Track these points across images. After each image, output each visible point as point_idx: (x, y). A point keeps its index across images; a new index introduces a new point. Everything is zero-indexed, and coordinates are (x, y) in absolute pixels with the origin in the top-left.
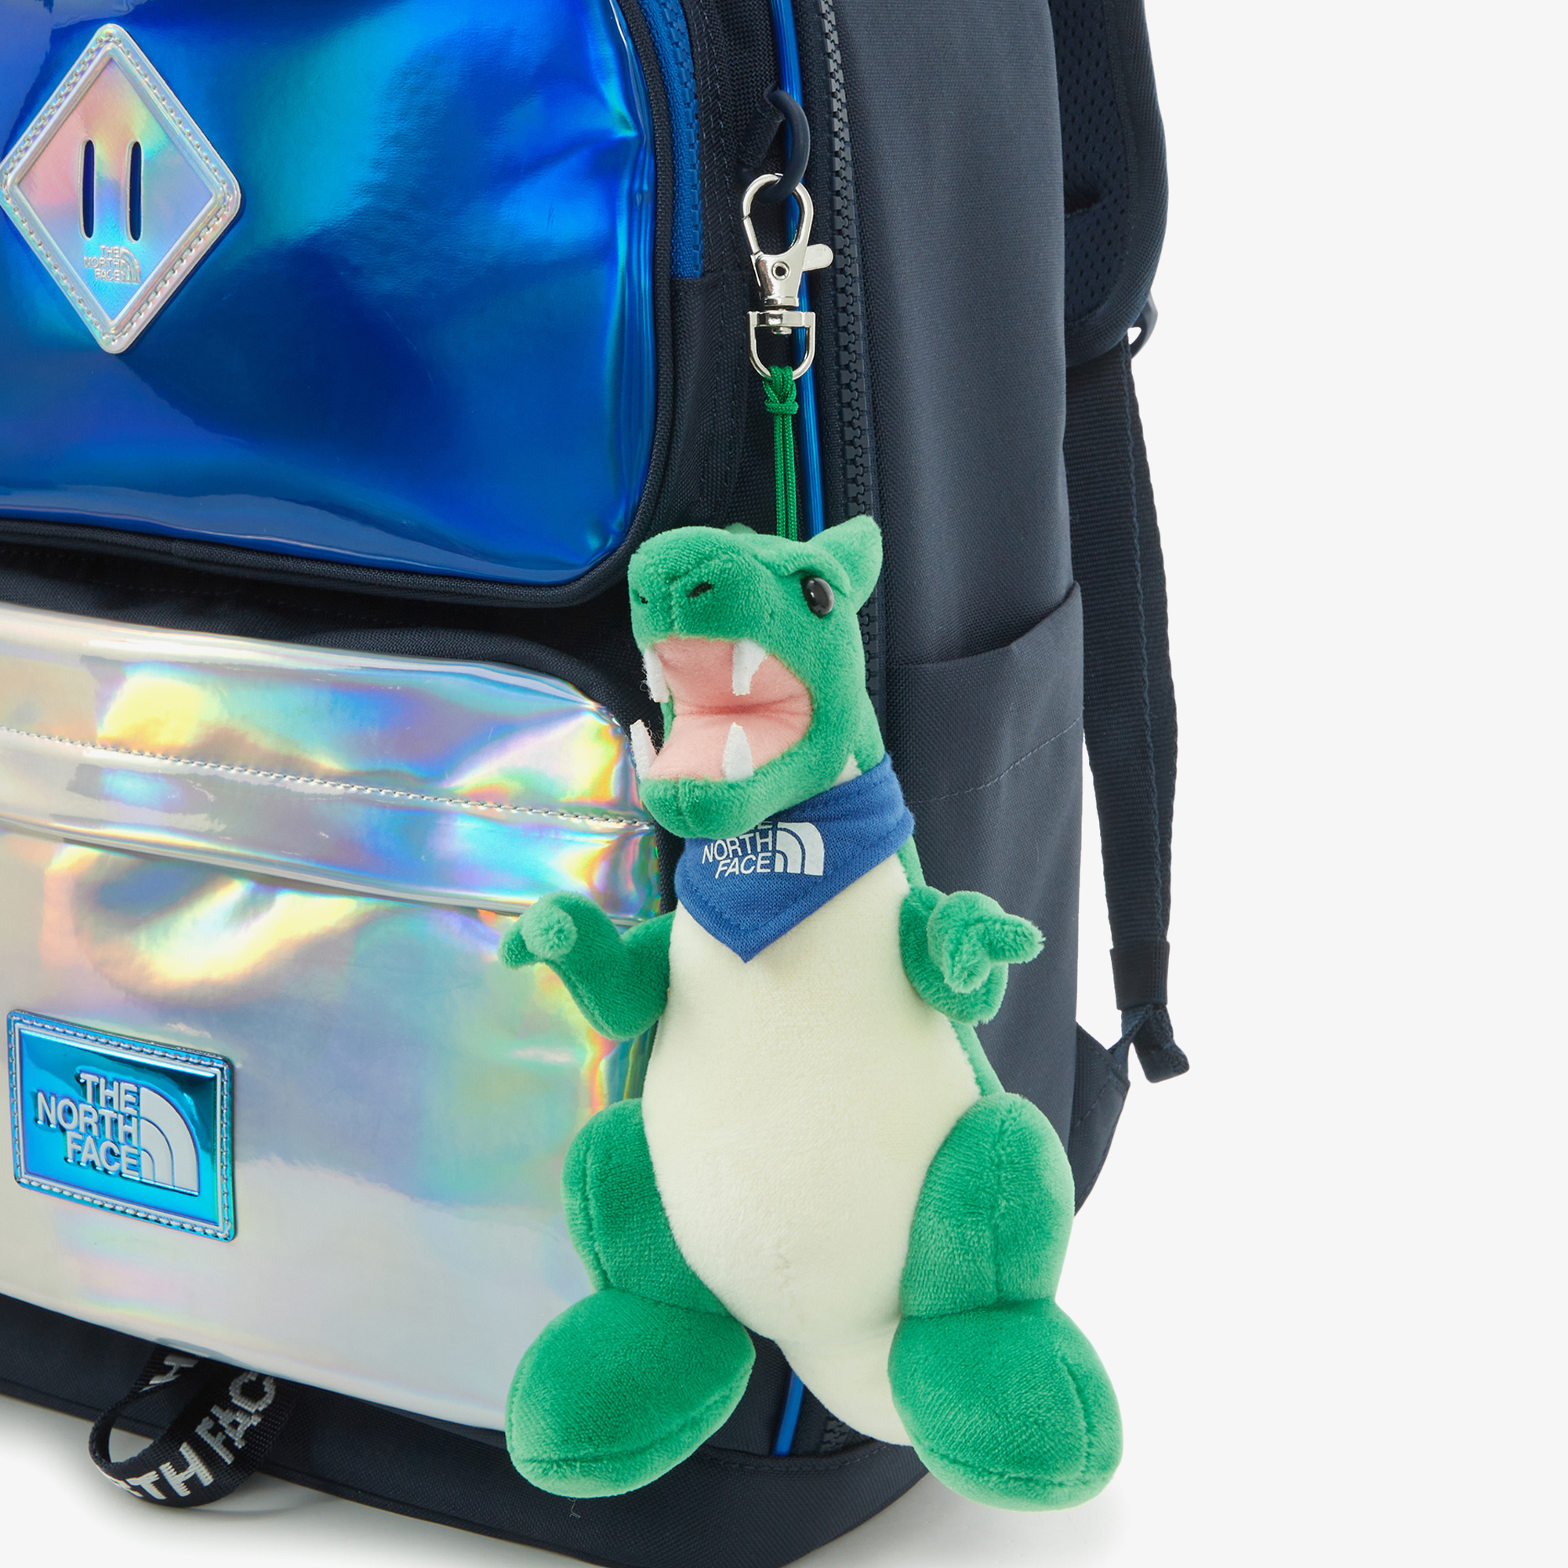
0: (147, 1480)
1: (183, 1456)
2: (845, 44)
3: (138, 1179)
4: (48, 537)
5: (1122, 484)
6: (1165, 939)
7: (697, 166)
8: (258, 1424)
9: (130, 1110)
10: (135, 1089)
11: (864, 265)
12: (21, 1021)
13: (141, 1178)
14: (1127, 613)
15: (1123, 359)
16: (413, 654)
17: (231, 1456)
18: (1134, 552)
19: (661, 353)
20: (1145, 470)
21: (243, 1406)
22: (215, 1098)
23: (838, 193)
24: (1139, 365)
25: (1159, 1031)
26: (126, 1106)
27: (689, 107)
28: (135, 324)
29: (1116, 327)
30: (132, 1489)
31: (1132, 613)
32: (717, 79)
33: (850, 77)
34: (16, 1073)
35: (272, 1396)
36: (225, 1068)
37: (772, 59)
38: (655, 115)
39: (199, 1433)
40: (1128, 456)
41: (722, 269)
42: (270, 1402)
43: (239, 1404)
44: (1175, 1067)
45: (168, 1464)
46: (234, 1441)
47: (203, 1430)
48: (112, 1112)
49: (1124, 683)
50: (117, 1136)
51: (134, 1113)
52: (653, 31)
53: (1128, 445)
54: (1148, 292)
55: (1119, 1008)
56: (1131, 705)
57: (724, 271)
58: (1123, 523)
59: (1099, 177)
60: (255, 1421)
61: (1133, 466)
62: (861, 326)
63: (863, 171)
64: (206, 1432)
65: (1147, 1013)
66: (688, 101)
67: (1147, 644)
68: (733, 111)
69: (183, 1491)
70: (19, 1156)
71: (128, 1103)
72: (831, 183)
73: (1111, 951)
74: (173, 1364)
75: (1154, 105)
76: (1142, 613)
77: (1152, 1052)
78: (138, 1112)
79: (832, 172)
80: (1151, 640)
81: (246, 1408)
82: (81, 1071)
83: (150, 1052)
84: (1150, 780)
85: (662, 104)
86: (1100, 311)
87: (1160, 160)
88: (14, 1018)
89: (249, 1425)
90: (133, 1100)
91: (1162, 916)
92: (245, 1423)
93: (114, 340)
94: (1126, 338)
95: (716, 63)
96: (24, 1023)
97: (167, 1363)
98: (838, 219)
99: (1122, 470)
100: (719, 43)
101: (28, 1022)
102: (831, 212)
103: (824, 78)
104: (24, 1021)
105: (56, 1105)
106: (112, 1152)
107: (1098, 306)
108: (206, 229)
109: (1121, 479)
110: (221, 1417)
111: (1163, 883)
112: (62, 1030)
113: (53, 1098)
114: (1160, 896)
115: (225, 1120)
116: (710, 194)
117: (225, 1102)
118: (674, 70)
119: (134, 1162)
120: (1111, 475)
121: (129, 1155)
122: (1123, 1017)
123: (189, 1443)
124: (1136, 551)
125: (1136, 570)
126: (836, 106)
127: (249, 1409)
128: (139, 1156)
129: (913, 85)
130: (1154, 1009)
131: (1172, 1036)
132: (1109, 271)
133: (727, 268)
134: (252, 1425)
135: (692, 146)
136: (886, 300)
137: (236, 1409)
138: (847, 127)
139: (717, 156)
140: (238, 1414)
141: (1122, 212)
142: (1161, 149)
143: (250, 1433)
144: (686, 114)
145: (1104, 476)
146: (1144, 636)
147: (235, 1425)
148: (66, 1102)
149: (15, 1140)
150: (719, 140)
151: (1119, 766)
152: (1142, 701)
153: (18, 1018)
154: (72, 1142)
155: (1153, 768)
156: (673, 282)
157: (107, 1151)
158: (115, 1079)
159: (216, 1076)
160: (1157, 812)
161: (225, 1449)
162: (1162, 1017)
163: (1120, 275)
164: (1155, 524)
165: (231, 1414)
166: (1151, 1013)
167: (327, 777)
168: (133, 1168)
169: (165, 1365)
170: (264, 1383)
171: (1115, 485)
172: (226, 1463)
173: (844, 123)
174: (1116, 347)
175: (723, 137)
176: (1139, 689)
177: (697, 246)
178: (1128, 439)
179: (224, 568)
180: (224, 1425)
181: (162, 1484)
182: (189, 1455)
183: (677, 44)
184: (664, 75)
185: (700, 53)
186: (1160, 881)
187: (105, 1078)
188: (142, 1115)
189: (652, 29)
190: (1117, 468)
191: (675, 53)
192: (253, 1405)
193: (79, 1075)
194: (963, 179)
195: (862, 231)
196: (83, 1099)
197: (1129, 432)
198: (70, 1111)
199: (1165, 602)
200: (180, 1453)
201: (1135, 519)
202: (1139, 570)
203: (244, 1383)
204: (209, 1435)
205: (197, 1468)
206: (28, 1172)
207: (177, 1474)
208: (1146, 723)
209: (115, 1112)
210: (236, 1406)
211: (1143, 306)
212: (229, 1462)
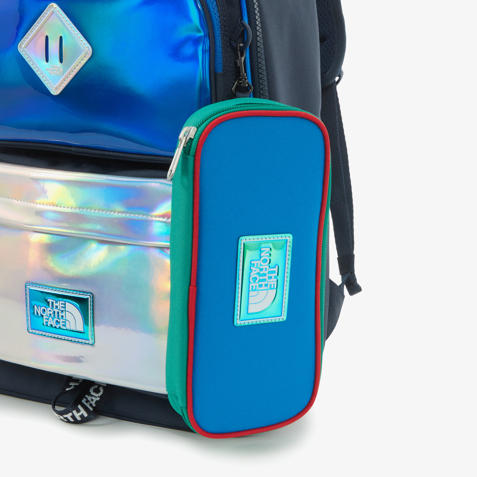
0: (69, 416)
1: (79, 408)
2: (259, 5)
3: (65, 329)
4: (33, 146)
5: (334, 122)
6: (353, 253)
7: (221, 42)
8: (99, 400)
9: (63, 309)
10: (64, 303)
11: (266, 66)
12: (29, 285)
13: (66, 328)
14: (337, 160)
15: (334, 86)
16: (143, 177)
17: (92, 408)
18: (337, 142)
19: (212, 93)
20: (341, 118)
21: (94, 395)
22: (88, 304)
23: (259, 47)
24: (339, 88)
25: (353, 280)
26: (62, 308)
27: (218, 26)
28: (61, 87)
29: (333, 78)
30: (64, 419)
31: (338, 159)
32: (224, 16)
33: (261, 14)
34: (28, 300)
35: (102, 392)
36: (91, 296)
37: (240, 10)
38: (209, 28)
39: (83, 402)
40: (336, 114)
41: (227, 69)
42: (102, 393)
43: (93, 394)
44: (358, 290)
45: (75, 411)
46: (92, 404)
47: (84, 401)
48: (57, 310)
49: (337, 180)
50: (59, 317)
51: (64, 310)
52: (208, 6)
53: (336, 111)
54: (341, 68)
55: (340, 275)
56: (340, 186)
57: (228, 69)
58: (334, 133)
59: (326, 34)
60: (98, 399)
61: (337, 117)
62: (266, 83)
63: (265, 40)
64: (85, 402)
65: (349, 275)
66: (218, 24)
67: (343, 168)
68: (229, 25)
69: (79, 419)
70: (29, 325)
71: (62, 307)
72: (257, 44)
73: (338, 258)
74: (72, 384)
75: (341, 13)
76: (341, 159)
77: (351, 286)
78: (65, 309)
79: (257, 41)
80: (344, 167)
81: (95, 395)
82: (48, 299)
83: (69, 292)
84: (346, 208)
85: (211, 26)
86: (328, 73)
87: (344, 29)
88: (27, 284)
89: (96, 400)
90: (64, 306)
91: (352, 247)
92: (95, 400)
93: (55, 91)
94: (335, 80)
95: (224, 12)
96: (30, 286)
97: (70, 384)
98: (259, 54)
99: (334, 118)
100: (224, 6)
101: (31, 285)
102: (257, 52)
103: (254, 15)
104: (30, 285)
105: (40, 309)
106: (57, 321)
107: (327, 71)
108: (82, 60)
109: (334, 121)
110: (88, 398)
111: (352, 237)
112: (42, 287)
113: (39, 307)
114: (351, 241)
115: (91, 310)
116: (224, 48)
117: (91, 305)
118: (214, 16)
119: (64, 324)
120: (331, 120)
121: (63, 322)
122: (342, 277)
123: (80, 405)
124: (338, 141)
125: (338, 147)
126: (257, 23)
127: (96, 396)
128: (66, 322)
129: (278, 15)
130: (351, 274)
131: (357, 281)
132: (330, 61)
133: (229, 68)
134: (97, 400)
135: (219, 36)
136: (273, 75)
137: (92, 396)
138: (261, 28)
139: (225, 37)
140: (93, 397)
141: (333, 44)
142: (344, 26)
143: (97, 402)
144: (217, 28)
145: (328, 120)
146: (342, 166)
147: (92, 400)
148: (43, 308)
149: (27, 320)
150: (226, 33)
151: (337, 204)
152: (343, 185)
153: (28, 284)
154: (45, 319)
155: (347, 204)
156: (215, 74)
157: (56, 321)
158: (58, 300)
159: (88, 298)
160: (349, 217)
161: (90, 407)
162: (353, 276)
163: (333, 63)
164: (344, 134)
165: (91, 397)
166: (350, 275)
167: (119, 212)
168: (64, 325)
169: (70, 385)
170: (100, 388)
171: (332, 123)
172: (91, 410)
173: (260, 27)
174: (332, 83)
175: (226, 32)
176: (342, 182)
177: (221, 63)
178: (336, 109)
179: (87, 154)
180: (89, 400)
181: (73, 417)
182: (81, 408)
183: (214, 8)
184: (211, 17)
185: (220, 10)
186: (351, 237)
187: (55, 300)
188: (66, 310)
189: (208, 5)
190: (333, 118)
191: (214, 11)
192: (97, 394)
193: (47, 300)
194: (292, 40)
195: (266, 57)
196: (49, 307)
197: (336, 107)
198: (44, 310)
199: (347, 156)
200: (78, 407)
201: (338, 132)
202: (339, 147)
203: (94, 389)
204: (86, 403)
205: (83, 412)
206: (32, 329)
207: (78, 413)
208: (344, 192)
209: (58, 310)
210: (92, 395)
211: (340, 71)
212: (92, 410)
